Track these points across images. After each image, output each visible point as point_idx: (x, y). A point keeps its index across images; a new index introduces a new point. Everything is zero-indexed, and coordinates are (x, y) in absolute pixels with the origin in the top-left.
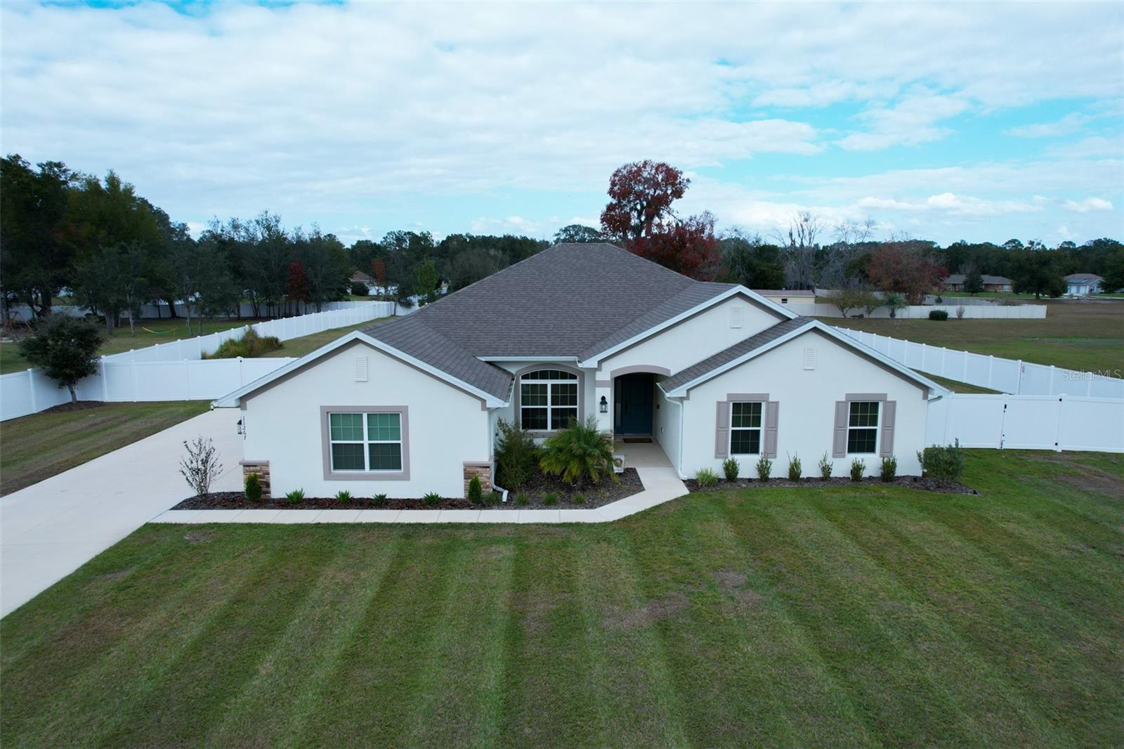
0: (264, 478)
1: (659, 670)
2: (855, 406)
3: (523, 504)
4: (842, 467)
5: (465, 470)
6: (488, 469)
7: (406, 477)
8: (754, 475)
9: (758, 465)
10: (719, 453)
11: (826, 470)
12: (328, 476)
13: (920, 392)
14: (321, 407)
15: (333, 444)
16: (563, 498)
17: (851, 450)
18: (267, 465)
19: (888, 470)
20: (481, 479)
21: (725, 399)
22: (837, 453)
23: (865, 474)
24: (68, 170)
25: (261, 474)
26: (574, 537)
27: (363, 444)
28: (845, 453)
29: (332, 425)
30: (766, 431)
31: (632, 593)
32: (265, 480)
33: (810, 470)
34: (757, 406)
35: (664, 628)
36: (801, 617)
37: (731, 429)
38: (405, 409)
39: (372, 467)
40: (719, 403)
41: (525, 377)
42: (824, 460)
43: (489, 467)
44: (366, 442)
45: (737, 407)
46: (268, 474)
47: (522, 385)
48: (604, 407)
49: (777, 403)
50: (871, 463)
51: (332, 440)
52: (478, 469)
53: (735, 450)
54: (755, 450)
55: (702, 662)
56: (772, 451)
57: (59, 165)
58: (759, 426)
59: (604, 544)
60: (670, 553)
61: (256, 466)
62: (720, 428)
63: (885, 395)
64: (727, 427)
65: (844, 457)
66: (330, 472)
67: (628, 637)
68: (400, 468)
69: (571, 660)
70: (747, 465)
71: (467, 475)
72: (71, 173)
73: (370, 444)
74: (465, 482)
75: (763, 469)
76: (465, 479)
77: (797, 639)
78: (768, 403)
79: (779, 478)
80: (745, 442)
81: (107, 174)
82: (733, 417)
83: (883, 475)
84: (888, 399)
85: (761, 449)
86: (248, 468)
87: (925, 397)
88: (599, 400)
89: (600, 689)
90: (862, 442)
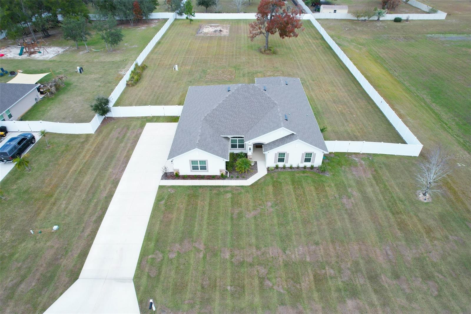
2: (306, 154)
3: (232, 177)
4: (302, 165)
8: (283, 166)
10: (275, 162)
11: (298, 165)
13: (322, 152)
14: (189, 160)
15: (192, 166)
16: (241, 175)
17: (305, 162)
18: (179, 169)
19: (312, 166)
21: (277, 153)
22: (301, 162)
23: (307, 167)
25: (178, 171)
26: (242, 191)
27: (198, 166)
29: (192, 163)
31: (251, 208)
33: (295, 166)
34: (284, 154)
35: (255, 217)
36: (278, 215)
37: (278, 158)
38: (207, 160)
39: (200, 170)
40: (275, 153)
41: (231, 138)
42: (298, 163)
45: (280, 154)
48: (250, 150)
49: (289, 153)
50: (308, 164)
52: (222, 170)
53: (279, 161)
54: (283, 161)
55: (260, 225)
56: (287, 162)
58: (285, 157)
62: (275, 158)
65: (303, 163)
66: (192, 170)
67: (249, 219)
68: (206, 170)
69: (240, 224)
70: (281, 165)
73: (200, 166)
75: (285, 165)
76: (220, 172)
77: (275, 220)
78: (287, 153)
79: (288, 167)
80: (281, 160)
82: (279, 156)
84: (315, 152)
85: (285, 162)
86: (175, 170)
89: (244, 230)
90: (308, 160)
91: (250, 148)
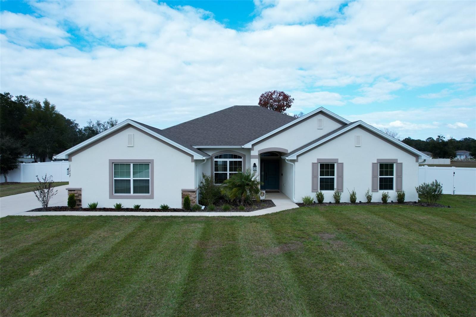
0: (78, 197)
1: (287, 274)
2: (382, 166)
3: (212, 210)
4: (377, 197)
5: (182, 193)
6: (194, 193)
7: (152, 197)
8: (333, 201)
9: (334, 195)
10: (313, 190)
11: (369, 198)
12: (111, 197)
13: (414, 159)
14: (110, 160)
15: (115, 180)
16: (233, 209)
17: (381, 188)
18: (80, 190)
19: (401, 198)
20: (191, 198)
21: (316, 162)
22: (374, 190)
23: (389, 201)
24: (29, 99)
25: (77, 195)
26: (238, 221)
27: (130, 180)
28: (378, 189)
29: (114, 170)
30: (337, 178)
31: (270, 241)
32: (79, 198)
33: (361, 198)
34: (333, 166)
35: (289, 256)
36: (371, 251)
37: (320, 177)
38: (152, 161)
39: (134, 192)
40: (313, 164)
41: (216, 157)
42: (368, 193)
43: (195, 192)
44: (132, 178)
45: (322, 166)
46: (81, 195)
47: (215, 161)
48: (255, 168)
49: (342, 164)
50: (392, 195)
51: (114, 177)
52: (189, 193)
53: (322, 188)
54: (332, 188)
55: (314, 271)
56: (341, 189)
57: (25, 97)
58: (334, 176)
59: (255, 223)
60: (291, 226)
61: (74, 191)
62: (314, 177)
63: (397, 160)
64: (318, 176)
65: (378, 192)
66: (113, 194)
67: (267, 259)
68: (149, 193)
69: (231, 270)
70: (328, 196)
71: (183, 196)
72: (30, 100)
73: (134, 180)
74: (182, 200)
75: (337, 198)
76: (182, 198)
77: (371, 260)
78: (338, 164)
79: (345, 203)
80: (327, 184)
81: (44, 100)
82: (320, 171)
83: (398, 200)
84: (399, 162)
85: (335, 187)
86: (70, 192)
87: (417, 161)
88: (252, 165)
89: (249, 284)
90: (386, 184)
91: (255, 164)
